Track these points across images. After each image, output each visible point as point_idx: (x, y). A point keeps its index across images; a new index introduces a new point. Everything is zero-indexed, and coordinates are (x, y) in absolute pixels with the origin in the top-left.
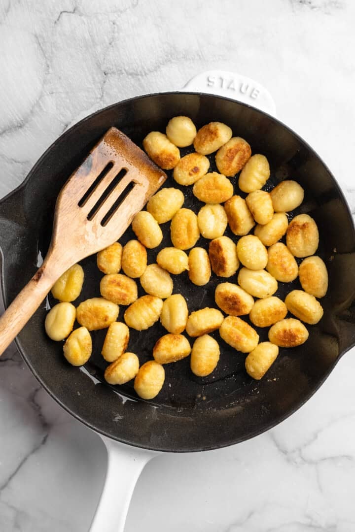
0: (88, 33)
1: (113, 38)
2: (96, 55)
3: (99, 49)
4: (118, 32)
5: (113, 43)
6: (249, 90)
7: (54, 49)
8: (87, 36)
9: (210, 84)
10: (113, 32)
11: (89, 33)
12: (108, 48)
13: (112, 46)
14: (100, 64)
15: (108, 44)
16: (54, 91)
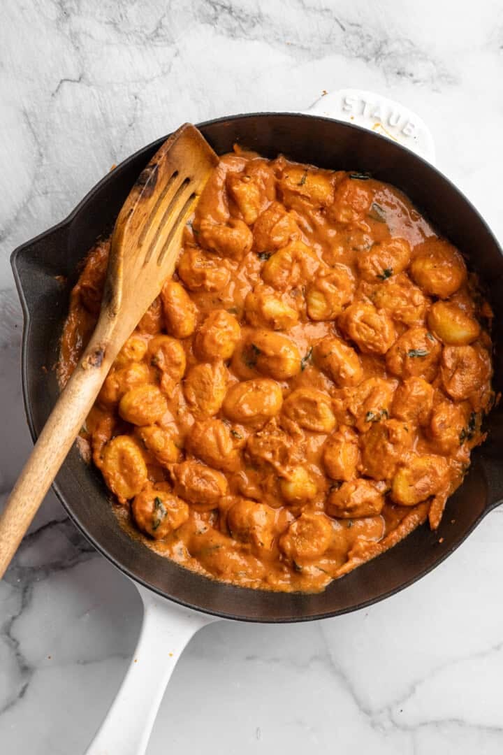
0: (98, 109)
1: (134, 118)
2: (110, 141)
3: (114, 132)
4: (142, 110)
5: (134, 125)
6: (401, 122)
7: (49, 131)
8: (97, 114)
9: (347, 108)
10: (135, 109)
11: (101, 109)
12: (127, 131)
13: (133, 129)
14: (115, 153)
15: (127, 126)
16: (49, 190)
